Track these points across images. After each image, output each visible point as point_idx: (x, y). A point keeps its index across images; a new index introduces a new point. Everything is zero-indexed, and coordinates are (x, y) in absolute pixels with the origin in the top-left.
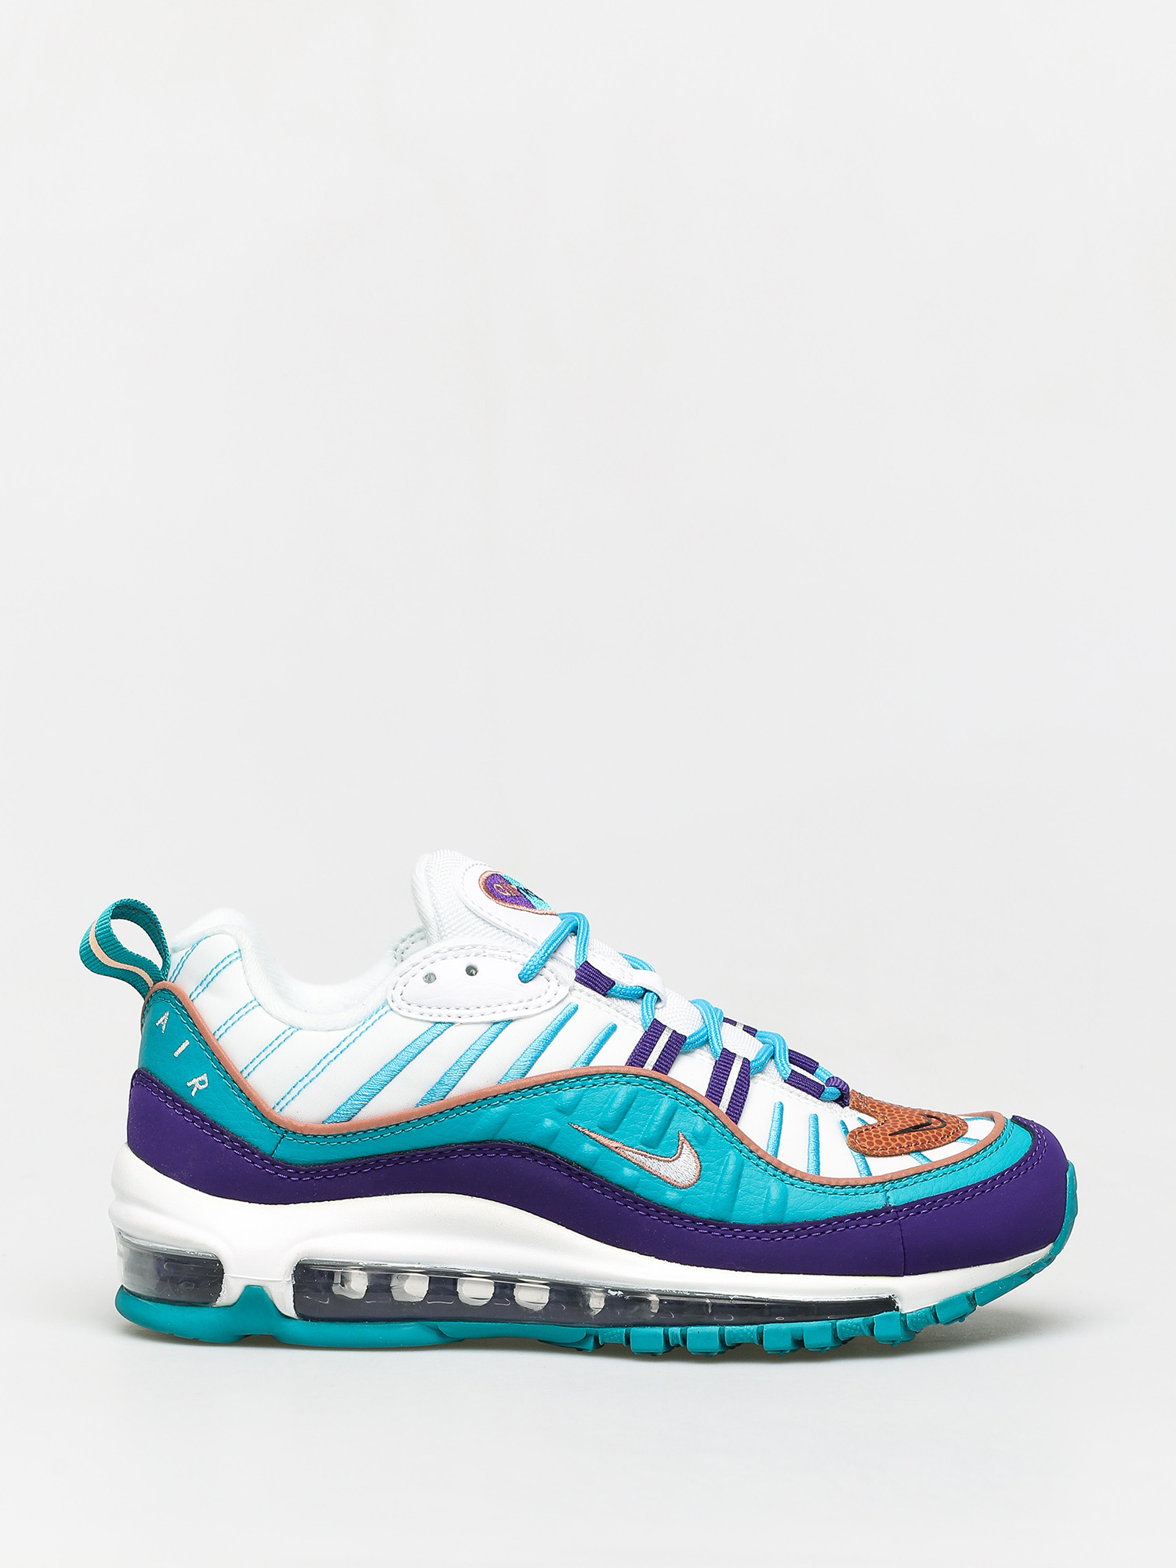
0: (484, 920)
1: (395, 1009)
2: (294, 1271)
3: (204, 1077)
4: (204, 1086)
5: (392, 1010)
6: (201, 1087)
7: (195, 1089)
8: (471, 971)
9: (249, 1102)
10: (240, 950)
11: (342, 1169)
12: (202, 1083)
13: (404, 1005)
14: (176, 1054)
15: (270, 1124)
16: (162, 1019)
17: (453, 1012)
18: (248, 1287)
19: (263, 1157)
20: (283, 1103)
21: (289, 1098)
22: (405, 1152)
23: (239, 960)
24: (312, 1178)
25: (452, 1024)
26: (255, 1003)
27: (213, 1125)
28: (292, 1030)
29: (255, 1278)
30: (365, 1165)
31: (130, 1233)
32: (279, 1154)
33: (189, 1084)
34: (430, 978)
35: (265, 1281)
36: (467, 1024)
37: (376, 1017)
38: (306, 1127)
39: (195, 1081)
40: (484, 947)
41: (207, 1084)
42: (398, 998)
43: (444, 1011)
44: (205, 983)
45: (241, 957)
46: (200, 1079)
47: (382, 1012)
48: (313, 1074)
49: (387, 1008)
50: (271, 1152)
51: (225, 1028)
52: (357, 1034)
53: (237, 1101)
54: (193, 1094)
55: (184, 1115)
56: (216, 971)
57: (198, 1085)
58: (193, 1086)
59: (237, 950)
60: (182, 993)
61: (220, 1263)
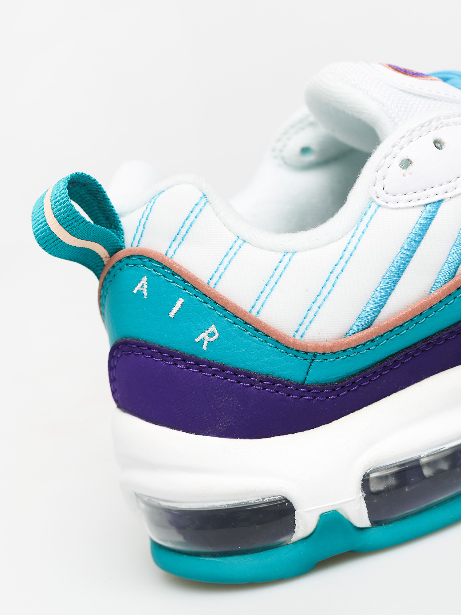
0: (420, 96)
1: (384, 204)
2: (362, 485)
3: (213, 329)
4: (215, 338)
5: (379, 206)
6: (212, 340)
7: (206, 343)
8: (438, 144)
9: (268, 339)
10: (204, 195)
11: (375, 373)
12: (211, 335)
13: (390, 198)
14: (172, 314)
15: (296, 353)
16: (139, 285)
17: (437, 189)
18: (322, 516)
19: (298, 386)
20: (302, 329)
21: (307, 322)
22: (431, 337)
23: (207, 204)
24: (349, 391)
25: (441, 201)
26: (240, 242)
27: (236, 372)
28: (288, 256)
29: (327, 506)
30: (396, 363)
31: (167, 498)
32: (312, 379)
33: (197, 340)
34: (406, 163)
35: (340, 504)
36: (455, 196)
37: (366, 219)
38: (334, 345)
39: (204, 335)
40: (439, 119)
41: (217, 335)
42: (382, 193)
43: (429, 192)
44: (179, 238)
45: (207, 200)
46: (209, 331)
47: (371, 212)
48: (325, 292)
49: (374, 206)
50: (304, 379)
51: (217, 275)
52: (355, 241)
53: (255, 341)
54: (205, 348)
55: (201, 371)
56: (188, 223)
57: (207, 339)
58: (203, 340)
59: (202, 195)
60: (156, 254)
61: (288, 501)
